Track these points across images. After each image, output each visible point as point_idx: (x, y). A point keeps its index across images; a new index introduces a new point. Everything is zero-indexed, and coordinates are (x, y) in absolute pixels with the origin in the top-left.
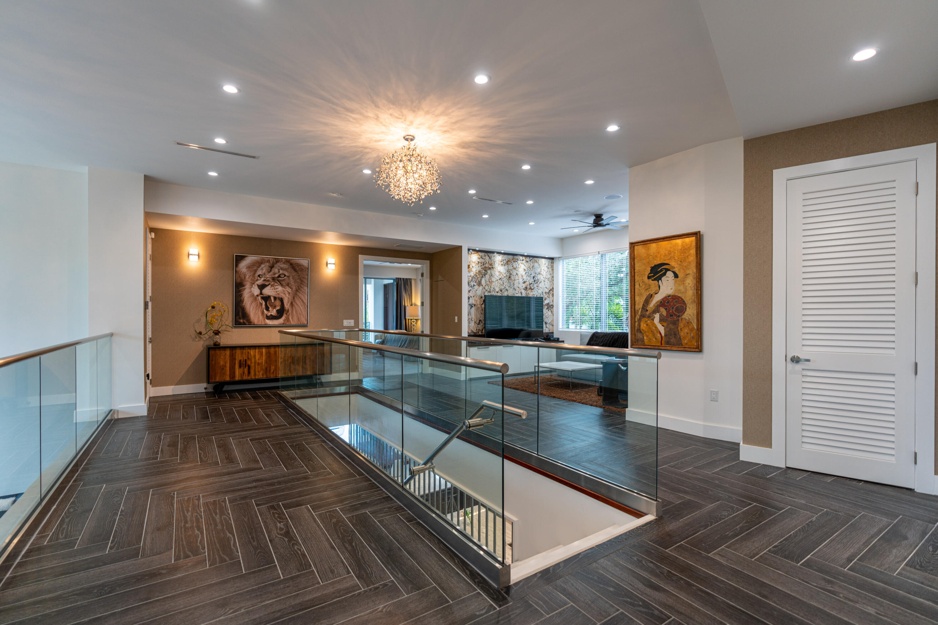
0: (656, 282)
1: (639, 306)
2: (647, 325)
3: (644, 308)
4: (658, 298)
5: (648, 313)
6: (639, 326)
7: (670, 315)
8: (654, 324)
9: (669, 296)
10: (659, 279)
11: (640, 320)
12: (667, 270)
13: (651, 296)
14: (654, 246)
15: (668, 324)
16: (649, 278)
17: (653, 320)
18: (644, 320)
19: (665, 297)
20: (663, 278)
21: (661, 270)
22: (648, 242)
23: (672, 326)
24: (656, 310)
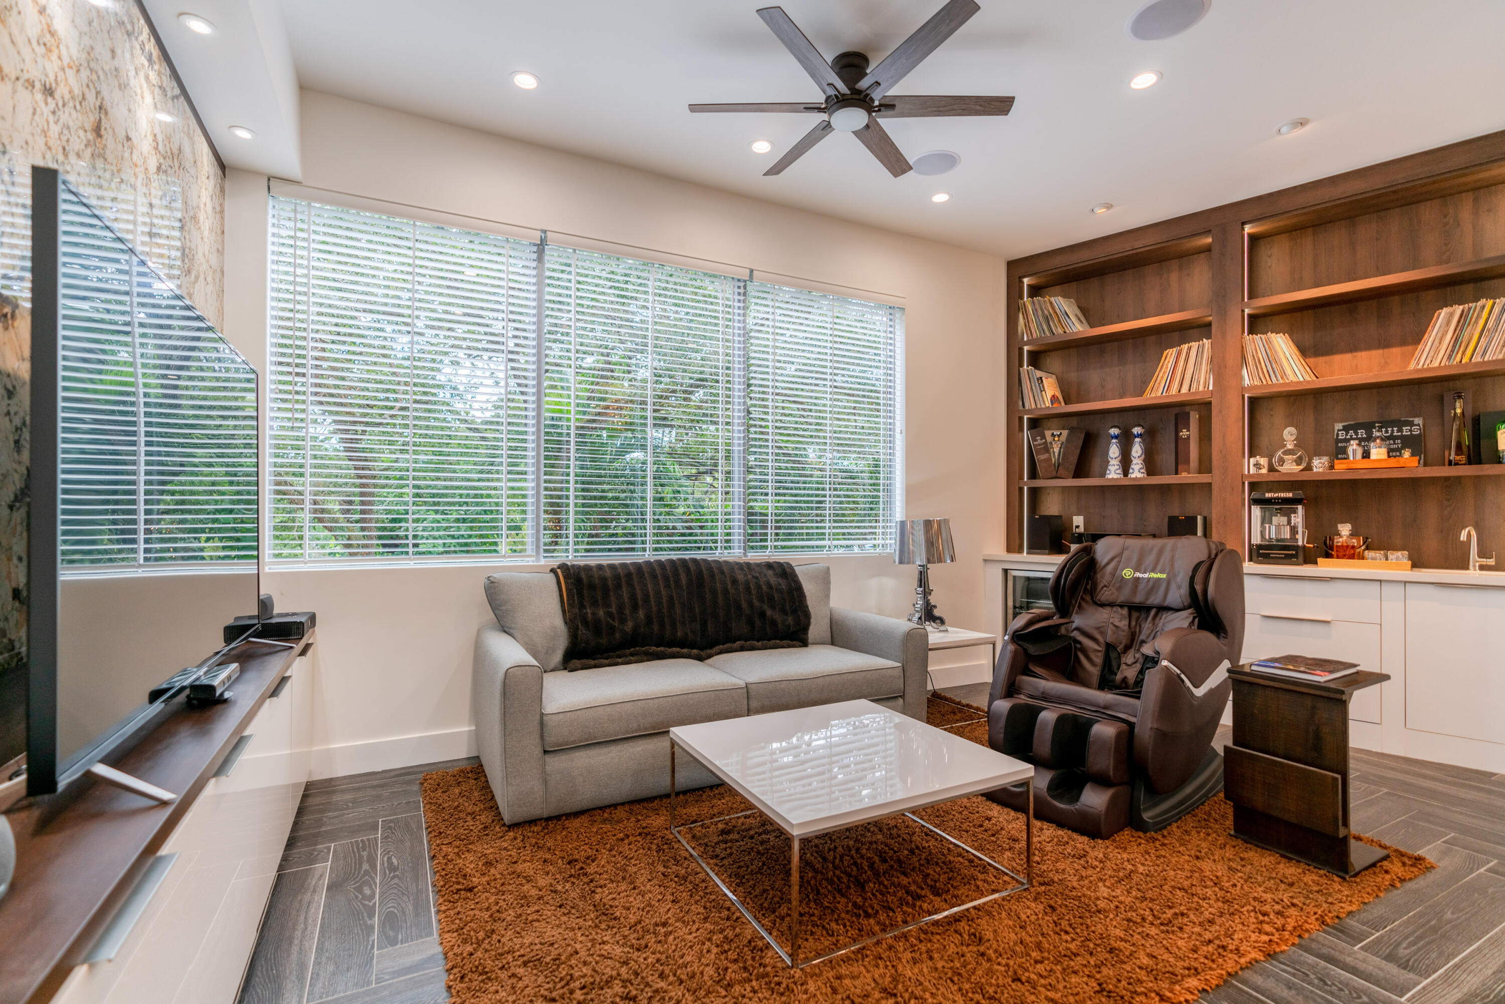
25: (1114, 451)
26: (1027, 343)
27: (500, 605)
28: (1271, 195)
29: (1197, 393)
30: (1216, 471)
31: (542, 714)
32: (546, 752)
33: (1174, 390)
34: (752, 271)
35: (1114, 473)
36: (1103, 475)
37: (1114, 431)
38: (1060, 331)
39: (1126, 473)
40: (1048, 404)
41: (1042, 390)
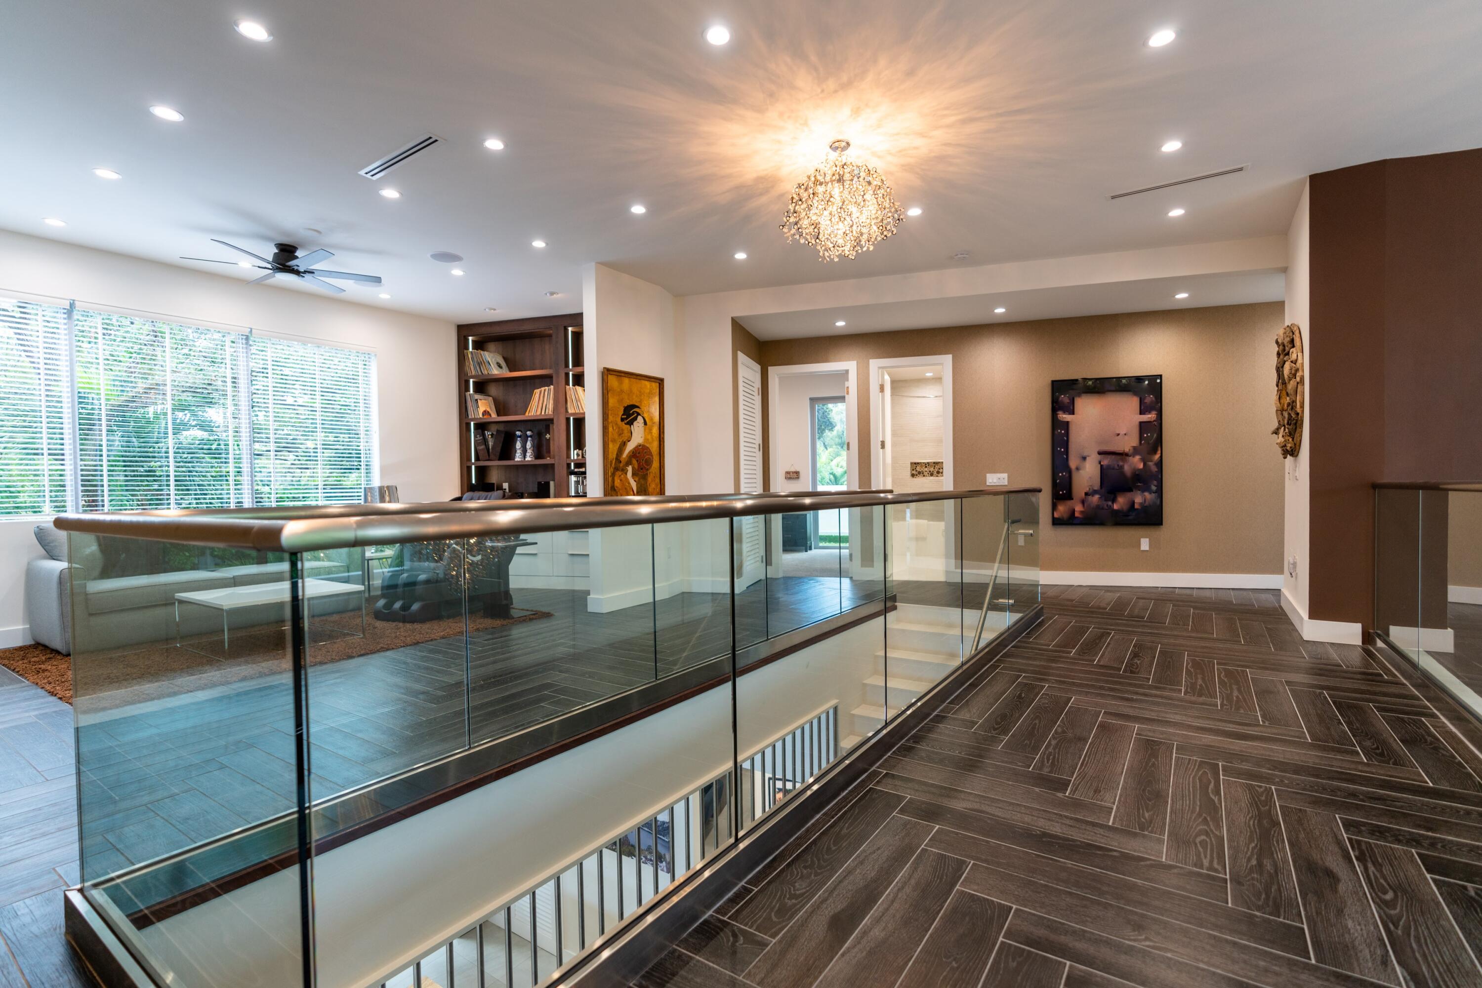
0: (628, 426)
1: (612, 455)
2: (621, 480)
3: (618, 460)
4: (630, 446)
5: (621, 465)
6: (613, 482)
7: (641, 468)
8: (627, 479)
9: (640, 446)
10: (631, 423)
11: (613, 475)
12: (638, 414)
13: (624, 444)
14: (626, 381)
15: (639, 479)
16: (622, 420)
17: (626, 474)
18: (618, 473)
19: (637, 447)
20: (635, 423)
21: (633, 414)
22: (623, 374)
23: (642, 482)
24: (628, 463)
25: (518, 445)
26: (472, 377)
27: (49, 543)
28: (574, 314)
29: (548, 415)
30: (557, 458)
31: (86, 594)
32: (91, 615)
33: (539, 413)
34: (251, 329)
35: (518, 458)
36: (514, 459)
37: (518, 433)
38: (486, 373)
39: (525, 457)
40: (481, 416)
41: (478, 407)
